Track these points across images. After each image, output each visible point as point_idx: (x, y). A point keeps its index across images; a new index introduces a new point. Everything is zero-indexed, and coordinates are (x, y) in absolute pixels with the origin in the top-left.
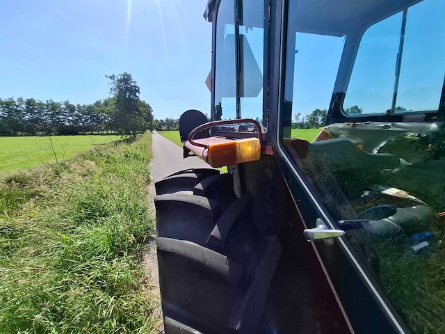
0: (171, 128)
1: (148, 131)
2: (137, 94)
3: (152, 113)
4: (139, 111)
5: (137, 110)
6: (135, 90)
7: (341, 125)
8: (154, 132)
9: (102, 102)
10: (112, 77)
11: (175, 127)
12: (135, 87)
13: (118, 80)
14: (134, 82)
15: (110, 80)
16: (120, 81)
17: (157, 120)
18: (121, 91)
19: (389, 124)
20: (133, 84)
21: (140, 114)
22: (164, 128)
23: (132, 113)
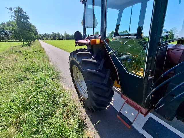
0: (48, 38)
1: (37, 40)
2: (28, 20)
3: (37, 31)
4: (31, 29)
5: (29, 28)
6: (26, 17)
7: (117, 37)
8: (40, 40)
9: (6, 23)
10: (11, 9)
11: (50, 38)
12: (26, 15)
13: (15, 11)
14: (25, 13)
15: (9, 10)
16: (16, 12)
17: (40, 34)
18: (18, 17)
19: (128, 37)
20: (24, 14)
21: (32, 31)
22: (44, 38)
23: (27, 30)
